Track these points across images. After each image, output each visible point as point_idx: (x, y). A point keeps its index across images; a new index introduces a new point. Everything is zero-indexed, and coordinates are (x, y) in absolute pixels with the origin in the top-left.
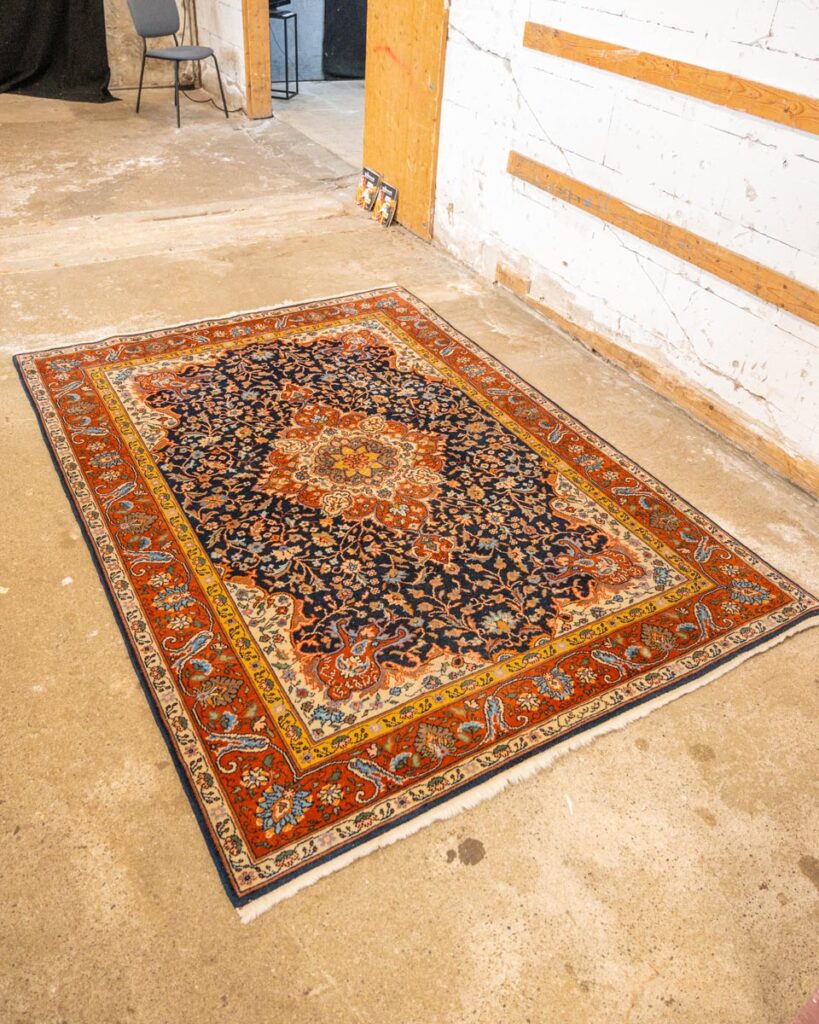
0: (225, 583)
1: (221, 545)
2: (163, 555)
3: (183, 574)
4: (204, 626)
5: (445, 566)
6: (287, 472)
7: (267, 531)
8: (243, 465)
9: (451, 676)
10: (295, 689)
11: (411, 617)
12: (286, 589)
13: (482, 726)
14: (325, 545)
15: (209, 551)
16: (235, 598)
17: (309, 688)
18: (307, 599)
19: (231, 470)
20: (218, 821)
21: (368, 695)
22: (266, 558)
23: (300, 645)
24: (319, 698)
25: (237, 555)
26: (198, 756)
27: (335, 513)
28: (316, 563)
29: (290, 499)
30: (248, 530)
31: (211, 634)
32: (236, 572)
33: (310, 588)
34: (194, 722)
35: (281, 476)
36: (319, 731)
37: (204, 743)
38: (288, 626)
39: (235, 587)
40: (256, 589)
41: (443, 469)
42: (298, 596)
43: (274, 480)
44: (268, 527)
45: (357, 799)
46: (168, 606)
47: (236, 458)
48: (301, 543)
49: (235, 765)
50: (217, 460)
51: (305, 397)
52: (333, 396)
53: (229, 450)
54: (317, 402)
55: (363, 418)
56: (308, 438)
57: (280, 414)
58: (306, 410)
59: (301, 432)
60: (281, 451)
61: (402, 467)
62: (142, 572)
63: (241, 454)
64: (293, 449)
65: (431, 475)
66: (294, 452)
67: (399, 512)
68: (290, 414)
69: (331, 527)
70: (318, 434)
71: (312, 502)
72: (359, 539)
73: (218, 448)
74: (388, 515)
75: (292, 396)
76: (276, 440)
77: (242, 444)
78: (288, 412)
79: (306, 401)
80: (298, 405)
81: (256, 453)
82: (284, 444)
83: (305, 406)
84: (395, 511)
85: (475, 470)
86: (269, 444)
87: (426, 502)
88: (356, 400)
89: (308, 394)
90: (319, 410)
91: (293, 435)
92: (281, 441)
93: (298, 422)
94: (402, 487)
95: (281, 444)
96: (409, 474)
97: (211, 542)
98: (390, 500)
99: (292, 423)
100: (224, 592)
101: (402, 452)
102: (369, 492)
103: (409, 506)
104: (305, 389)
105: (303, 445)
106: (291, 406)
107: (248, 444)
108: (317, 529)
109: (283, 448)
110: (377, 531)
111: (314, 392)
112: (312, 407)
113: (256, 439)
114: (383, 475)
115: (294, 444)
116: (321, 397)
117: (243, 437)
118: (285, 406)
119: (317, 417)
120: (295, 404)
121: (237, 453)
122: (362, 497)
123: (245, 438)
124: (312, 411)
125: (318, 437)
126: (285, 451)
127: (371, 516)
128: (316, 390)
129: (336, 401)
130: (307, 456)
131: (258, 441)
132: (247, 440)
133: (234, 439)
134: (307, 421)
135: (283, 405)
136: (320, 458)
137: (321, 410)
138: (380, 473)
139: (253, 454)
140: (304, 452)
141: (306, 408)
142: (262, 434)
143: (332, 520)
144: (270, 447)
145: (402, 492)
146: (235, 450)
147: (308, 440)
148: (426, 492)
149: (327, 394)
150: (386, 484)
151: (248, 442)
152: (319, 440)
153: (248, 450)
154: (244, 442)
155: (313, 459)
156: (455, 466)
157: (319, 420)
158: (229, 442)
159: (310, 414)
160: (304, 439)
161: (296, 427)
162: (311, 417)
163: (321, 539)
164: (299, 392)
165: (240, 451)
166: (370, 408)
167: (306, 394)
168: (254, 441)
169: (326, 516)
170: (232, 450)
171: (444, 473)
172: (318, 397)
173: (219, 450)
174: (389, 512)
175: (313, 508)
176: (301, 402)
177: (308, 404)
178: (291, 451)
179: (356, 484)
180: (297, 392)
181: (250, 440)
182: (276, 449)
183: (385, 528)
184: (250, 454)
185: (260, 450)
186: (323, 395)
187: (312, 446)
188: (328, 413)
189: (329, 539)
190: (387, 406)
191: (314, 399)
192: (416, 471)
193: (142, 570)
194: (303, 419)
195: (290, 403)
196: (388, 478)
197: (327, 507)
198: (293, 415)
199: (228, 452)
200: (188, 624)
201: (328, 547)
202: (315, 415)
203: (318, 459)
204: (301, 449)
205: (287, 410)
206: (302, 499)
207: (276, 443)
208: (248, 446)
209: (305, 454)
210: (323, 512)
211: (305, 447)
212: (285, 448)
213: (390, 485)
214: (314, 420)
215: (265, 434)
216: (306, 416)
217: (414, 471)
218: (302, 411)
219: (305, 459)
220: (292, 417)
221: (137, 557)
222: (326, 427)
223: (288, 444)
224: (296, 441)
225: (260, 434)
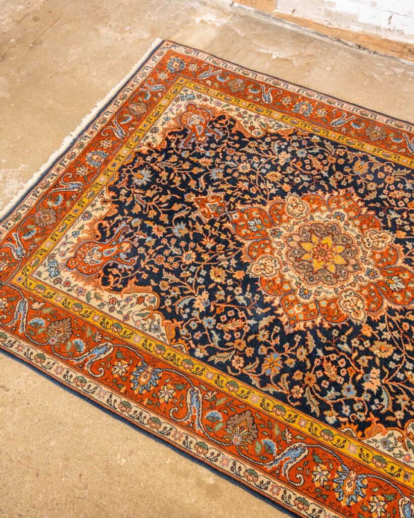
0: (365, 441)
1: (324, 407)
2: (296, 448)
3: (330, 457)
4: (395, 496)
6: (291, 298)
7: (339, 369)
8: (253, 311)
12: (407, 417)
14: (389, 354)
15: (322, 418)
16: (385, 451)
19: (252, 322)
22: (366, 397)
25: (344, 408)
27: (362, 317)
28: (401, 376)
29: (321, 324)
30: (326, 377)
31: (407, 499)
32: (362, 426)
35: (292, 304)
39: (376, 441)
40: (390, 432)
41: (382, 225)
43: (291, 312)
44: (335, 363)
46: (354, 497)
47: (242, 307)
48: (372, 364)
50: (229, 318)
51: (221, 206)
52: (239, 193)
53: (226, 301)
54: (235, 206)
55: (283, 204)
56: (268, 250)
57: (223, 237)
58: (236, 220)
59: (257, 247)
60: (265, 278)
61: (356, 239)
62: (300, 478)
63: (240, 299)
64: (271, 269)
65: (380, 235)
66: (274, 272)
67: (398, 286)
68: (230, 232)
69: (374, 332)
70: (270, 241)
71: (338, 317)
72: (402, 332)
73: (217, 305)
74: (395, 294)
75: (211, 210)
76: (249, 267)
77: (230, 289)
78: (226, 231)
79: (226, 210)
80: (226, 219)
81: (250, 292)
82: (259, 268)
83: (232, 217)
84: (395, 287)
85: (400, 212)
86: (249, 275)
87: (403, 265)
88: (260, 188)
89: (221, 202)
90: (245, 215)
91: (254, 254)
92: (254, 267)
93: (244, 237)
94: (375, 259)
95: (257, 270)
96: (367, 243)
97: (315, 409)
98: (381, 278)
99: (241, 241)
100: (373, 451)
101: (342, 224)
102: (361, 279)
103: (398, 276)
104: (213, 197)
105: (273, 261)
106: (222, 223)
107: (234, 286)
108: (368, 341)
109: (262, 273)
110: (404, 316)
111: (222, 196)
112: (237, 214)
113: (234, 276)
114: (353, 256)
115: (266, 263)
116: (232, 199)
117: (223, 280)
118: (218, 226)
119: (252, 223)
120: (222, 218)
121: (236, 300)
122: (362, 287)
123: (226, 281)
124: (242, 219)
125: (274, 245)
126: (267, 275)
127: (386, 303)
128: (221, 193)
129: (247, 197)
130: (286, 270)
131: (238, 278)
132: (228, 281)
133: (219, 287)
134: (249, 232)
135: (215, 225)
136: (297, 267)
137: (247, 214)
138: (350, 255)
139: (249, 295)
140: (281, 268)
141: (234, 218)
142: (233, 268)
143: (367, 325)
144: (252, 278)
145: (380, 265)
146: (231, 298)
147: (271, 253)
148: (393, 254)
149: (233, 193)
150: (363, 264)
151: (232, 283)
152: (278, 247)
153: (241, 292)
154: (230, 286)
155: (294, 271)
156: (385, 216)
157: (255, 225)
158: (218, 293)
159: (243, 223)
160: (266, 253)
161: (247, 243)
162: (247, 226)
163: (380, 350)
164: (211, 203)
165: (236, 297)
166: (277, 190)
167: (219, 202)
168: (235, 280)
169: (360, 324)
170: (229, 299)
171: (386, 228)
172: (230, 200)
173: (219, 306)
174: (392, 291)
175: (345, 323)
176: (224, 214)
177: (231, 212)
178: (271, 272)
179: (346, 277)
180: (210, 204)
181: (231, 280)
182: (259, 277)
183: (404, 308)
184: (246, 296)
185: (249, 286)
186: (231, 195)
187: (279, 257)
188: (254, 214)
189: (385, 346)
190: (286, 181)
191: (230, 205)
192: (368, 237)
193: (298, 476)
194: (244, 232)
195: (218, 220)
196: (359, 257)
197: (352, 315)
198: (233, 232)
199: (228, 304)
200: (384, 503)
201: (393, 355)
202: (248, 222)
203: (297, 269)
204: (276, 266)
205: (223, 228)
206: (329, 319)
207: (253, 271)
208: (237, 288)
209: (283, 269)
210: (354, 321)
211: (275, 261)
212: (264, 272)
213: (367, 263)
214: (253, 227)
215: (234, 266)
216: (243, 227)
217: (367, 238)
218: (235, 223)
219: (289, 275)
220: (235, 235)
221: (281, 466)
222: (268, 230)
223: (262, 267)
224: (264, 259)
225: (231, 269)
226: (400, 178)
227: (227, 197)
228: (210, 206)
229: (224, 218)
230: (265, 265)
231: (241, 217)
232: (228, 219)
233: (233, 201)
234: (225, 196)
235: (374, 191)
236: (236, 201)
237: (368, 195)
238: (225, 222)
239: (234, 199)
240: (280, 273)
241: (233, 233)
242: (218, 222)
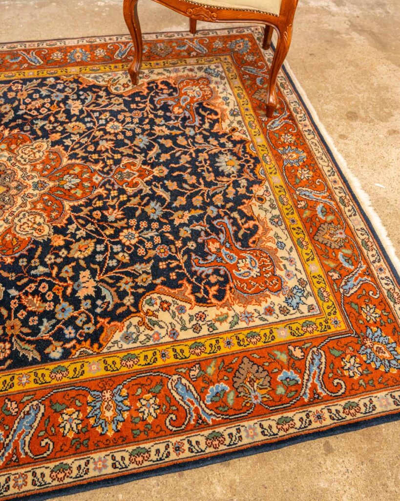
0: (105, 350)
1: (42, 346)
2: (28, 413)
3: (73, 394)
4: (162, 383)
5: (155, 174)
7: (43, 295)
9: (272, 207)
10: (264, 316)
11: (206, 212)
12: (138, 297)
13: (321, 205)
14: (91, 249)
15: (46, 359)
16: (131, 345)
17: (264, 305)
18: (158, 281)
20: (393, 403)
21: (281, 264)
22: (86, 305)
23: (214, 301)
24: (278, 300)
25: (66, 332)
26: (325, 411)
27: (47, 230)
28: (113, 263)
29: (2, 263)
30: (31, 314)
31: (175, 377)
32: (95, 338)
33: (144, 276)
34: (285, 409)
36: (311, 308)
37: (311, 403)
38: (188, 306)
39: (116, 342)
40: (127, 323)
41: (31, 137)
42: (151, 287)
44: (36, 293)
45: (376, 297)
46: (119, 418)
48: (77, 269)
49: (336, 381)
61: (8, 162)
62: (47, 443)
65: (34, 147)
67: (73, 183)
69: (67, 238)
71: (20, 245)
72: (96, 221)
74: (73, 192)
84: (70, 186)
85: (46, 118)
87: (70, 162)
94: (37, 171)
96: (22, 161)
97: (32, 354)
98: (51, 184)
100: (118, 355)
102: (30, 196)
103: (68, 174)
108: (63, 250)
110: (91, 206)
114: (12, 178)
122: (34, 203)
127: (67, 205)
138: (8, 180)
143: (56, 235)
145: (46, 173)
148: (55, 157)
150: (27, 181)
156: (32, 128)
163: (80, 251)
169: (48, 239)
171: (37, 138)
174: (69, 190)
175: (29, 246)
179: (12, 203)
183: (89, 199)
189: (84, 244)
192: (21, 154)
193: (43, 444)
196: (19, 176)
197: (35, 234)
200: (154, 398)
201: (96, 247)
206: (10, 252)
210: (40, 240)
213: (30, 178)
217: (20, 156)
221: (16, 448)
226: (32, 90)
235: (10, 111)
237: (4, 117)
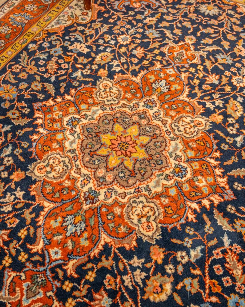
5: (191, 43)
6: (186, 188)
8: (210, 238)
14: (238, 104)
19: (226, 240)
27: (202, 120)
29: (217, 159)
35: (196, 189)
41: (89, 85)
43: (206, 191)
47: (208, 252)
50: (227, 273)
51: (32, 278)
52: (12, 245)
53: (199, 275)
54: (36, 253)
55: (45, 182)
56: (117, 211)
57: (91, 276)
58: (62, 254)
59: (111, 225)
60: (161, 217)
61: (106, 111)
63: (196, 256)
64: (146, 209)
65: (103, 89)
66: (152, 205)
67: (164, 85)
68: (84, 265)
69: (218, 113)
70: (102, 206)
71: (206, 141)
72: (213, 91)
73: (207, 291)
74: (173, 89)
75: (38, 297)
76: (145, 239)
77: (180, 269)
78: (81, 270)
79: (42, 269)
80: (58, 270)
81: (183, 240)
82: (146, 225)
83: (56, 260)
84: (165, 88)
85: (75, 69)
86: (157, 240)
87: (139, 77)
88: (9, 212)
89: (23, 278)
90: (55, 238)
91: (123, 229)
92: (144, 232)
93: (94, 242)
94: (132, 99)
95: (148, 227)
96: (112, 102)
98: (154, 97)
99: (100, 247)
101: (84, 121)
102: (157, 114)
103: (152, 83)
104: (12, 292)
105: (134, 205)
106: (66, 277)
107: (176, 263)
108: (229, 119)
109: (154, 220)
110: (195, 86)
111: (13, 274)
112: (52, 251)
113: (160, 262)
114: (128, 117)
115: (138, 215)
116: (23, 257)
117: (168, 279)
118: (71, 285)
119: (71, 229)
120: (56, 277)
121: (197, 261)
122: (167, 115)
123: (169, 276)
124: (62, 244)
125: (110, 201)
126: (157, 214)
127: (184, 97)
128: (6, 276)
129: (23, 233)
130: (148, 189)
131: (162, 256)
132: (169, 271)
133: (179, 287)
134: (86, 235)
135: (68, 289)
136: (143, 176)
137: (53, 235)
138: (127, 120)
139: (187, 242)
140: (145, 196)
141: (59, 256)
142: (146, 262)
143: (210, 117)
144: (162, 235)
145: (139, 95)
146: (194, 268)
147: (122, 206)
148: (126, 83)
149: (11, 255)
150: (138, 109)
151: (171, 266)
152: (114, 196)
153: (184, 254)
154: (176, 269)
155: (149, 180)
156: (79, 81)
157: (75, 225)
158: (188, 288)
159: (70, 242)
160: (122, 212)
161: (105, 238)
162: (75, 236)
163: (236, 111)
164: (22, 295)
165: (193, 260)
166: (19, 189)
167: (25, 281)
168: (166, 261)
169: (211, 123)
170: (197, 272)
171: (94, 84)
172: (23, 260)
173: (210, 288)
174: (169, 90)
175: (212, 137)
176: (48, 273)
177: (47, 260)
178: (152, 209)
179: (155, 127)
180: (24, 297)
181: (166, 267)
182: (160, 225)
183: (187, 85)
184: (189, 246)
185: (174, 241)
186: (15, 259)
187: (128, 196)
188: (54, 224)
189: (231, 106)
190: (6, 176)
191: (32, 262)
192: (105, 100)
194: (84, 243)
195: (59, 285)
196: (130, 111)
197: (201, 128)
198: (84, 259)
199: (204, 273)
201: (239, 102)
202: (68, 234)
203: (145, 177)
204: (142, 202)
205: (76, 276)
206: (209, 151)
207: (150, 234)
208: (179, 259)
209: (147, 193)
210: (208, 128)
211: (135, 202)
212: (153, 218)
213: (137, 106)
214: (78, 229)
215: (143, 260)
216: (76, 244)
217: (106, 101)
218: (68, 256)
219: (155, 187)
220: (89, 257)
222: (85, 207)
223: (144, 220)
224: (132, 217)
225: (148, 265)
226: (31, 61)
227: (17, 266)
228: (28, 298)
229: (57, 273)
230: (140, 216)
231: (58, 244)
232: (60, 266)
233: (26, 256)
234: (14, 270)
235: (43, 85)
236: (27, 251)
237: (48, 91)
238: (65, 271)
239: (23, 254)
240: (153, 198)
241: (87, 259)
242: (63, 283)
